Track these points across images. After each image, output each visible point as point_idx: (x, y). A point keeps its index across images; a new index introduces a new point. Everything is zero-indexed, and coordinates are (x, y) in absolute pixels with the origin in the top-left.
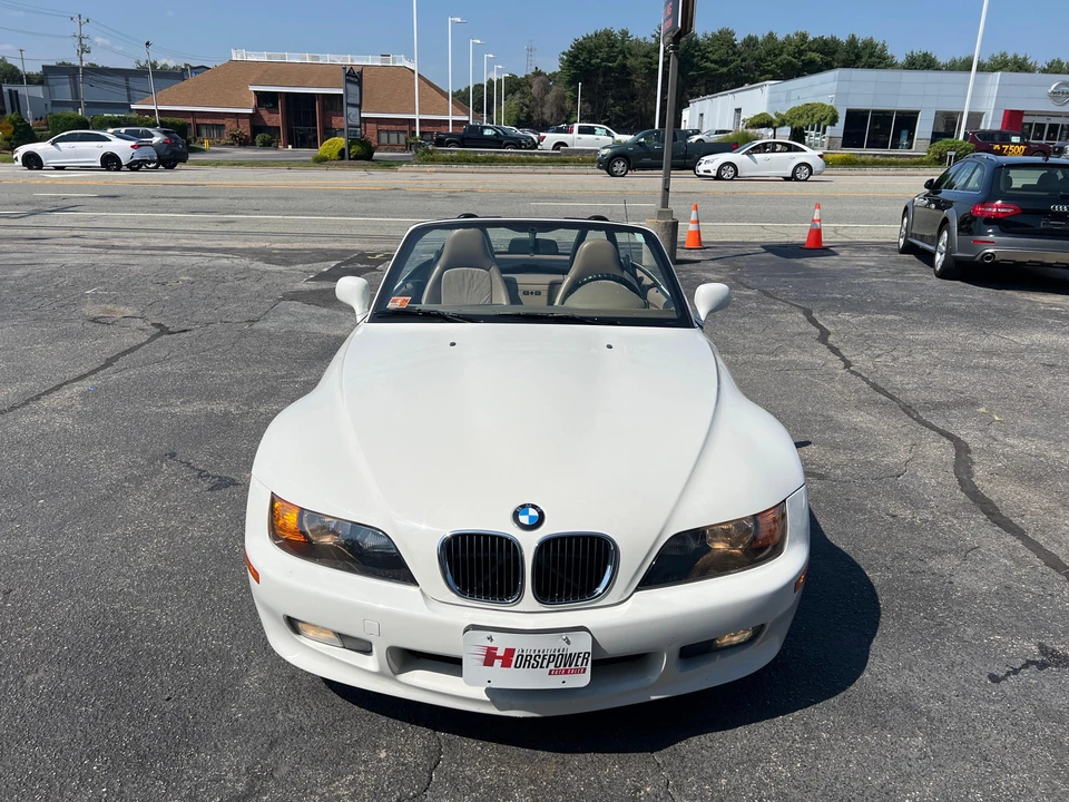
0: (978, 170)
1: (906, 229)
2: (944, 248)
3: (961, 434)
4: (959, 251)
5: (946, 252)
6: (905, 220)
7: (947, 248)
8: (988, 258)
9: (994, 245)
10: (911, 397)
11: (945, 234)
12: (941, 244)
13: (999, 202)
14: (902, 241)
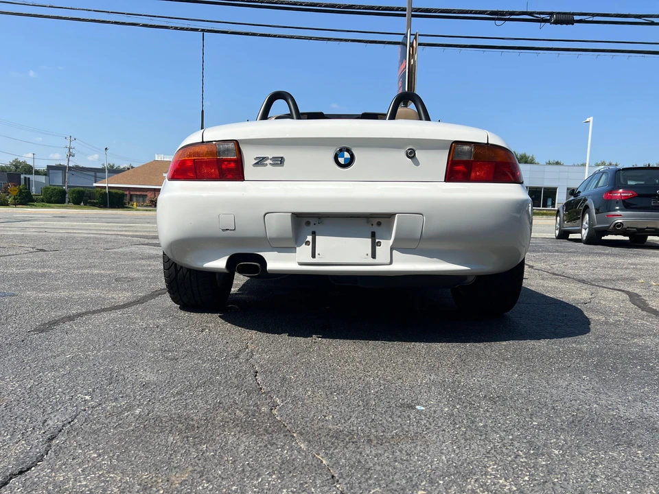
0: (604, 176)
1: (560, 225)
2: (587, 226)
3: (630, 289)
4: (598, 224)
5: (589, 228)
6: (558, 218)
7: (589, 225)
8: (619, 226)
9: (621, 217)
10: (584, 277)
11: (587, 216)
12: (584, 223)
13: (621, 190)
14: (557, 232)
